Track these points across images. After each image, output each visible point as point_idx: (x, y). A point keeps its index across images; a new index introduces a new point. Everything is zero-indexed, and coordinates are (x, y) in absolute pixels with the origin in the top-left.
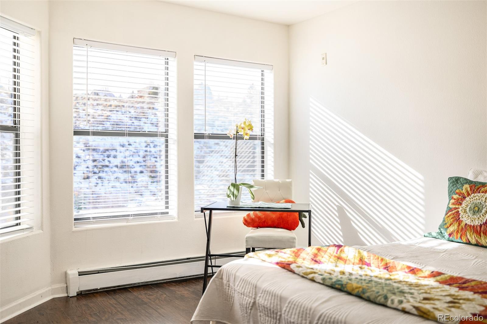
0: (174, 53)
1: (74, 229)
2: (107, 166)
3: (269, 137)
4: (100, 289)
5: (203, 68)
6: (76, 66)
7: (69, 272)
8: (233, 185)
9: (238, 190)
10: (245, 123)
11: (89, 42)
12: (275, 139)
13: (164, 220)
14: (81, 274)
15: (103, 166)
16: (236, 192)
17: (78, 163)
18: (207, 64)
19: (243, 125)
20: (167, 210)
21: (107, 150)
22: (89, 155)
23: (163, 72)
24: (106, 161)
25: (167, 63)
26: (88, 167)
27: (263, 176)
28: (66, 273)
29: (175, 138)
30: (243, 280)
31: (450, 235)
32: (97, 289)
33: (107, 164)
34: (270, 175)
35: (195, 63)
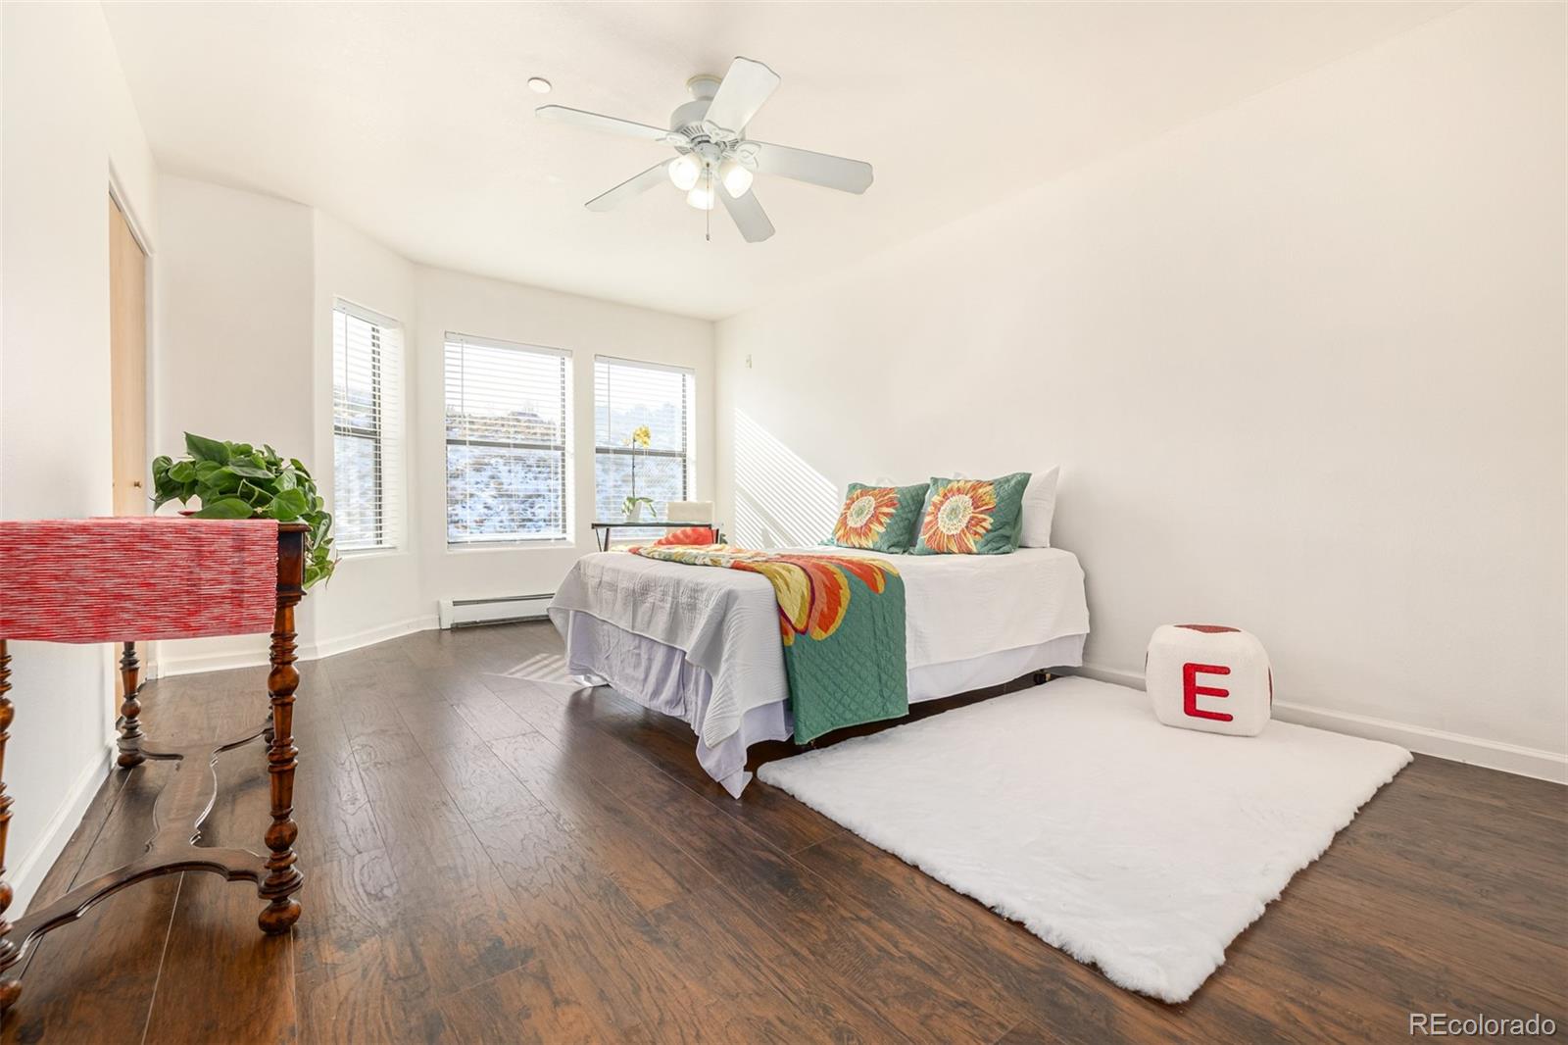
0: (571, 353)
1: (449, 553)
2: (530, 520)
3: (691, 454)
4: (481, 622)
5: (606, 370)
6: (448, 365)
7: (442, 601)
8: (629, 499)
9: (634, 504)
10: (641, 429)
11: (465, 338)
12: (697, 456)
13: (561, 546)
14: (456, 603)
15: (524, 520)
16: (631, 507)
17: (487, 515)
18: (611, 366)
19: (638, 432)
20: (564, 535)
21: (530, 497)
22: (503, 504)
23: (559, 373)
24: (528, 512)
25: (563, 364)
26: (501, 522)
27: (685, 499)
28: (438, 603)
29: (572, 451)
30: (595, 565)
31: (838, 540)
32: (476, 622)
33: (530, 517)
34: (692, 497)
35: (596, 364)
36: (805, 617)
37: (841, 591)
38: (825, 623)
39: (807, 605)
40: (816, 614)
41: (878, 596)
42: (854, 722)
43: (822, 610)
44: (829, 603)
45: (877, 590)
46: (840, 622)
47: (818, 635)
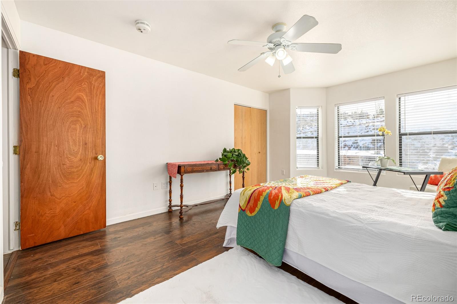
36: (245, 206)
37: (259, 202)
38: (252, 210)
39: (247, 202)
40: (249, 206)
41: (273, 210)
42: (253, 249)
43: (251, 206)
44: (254, 204)
45: (274, 207)
46: (256, 213)
47: (248, 213)
